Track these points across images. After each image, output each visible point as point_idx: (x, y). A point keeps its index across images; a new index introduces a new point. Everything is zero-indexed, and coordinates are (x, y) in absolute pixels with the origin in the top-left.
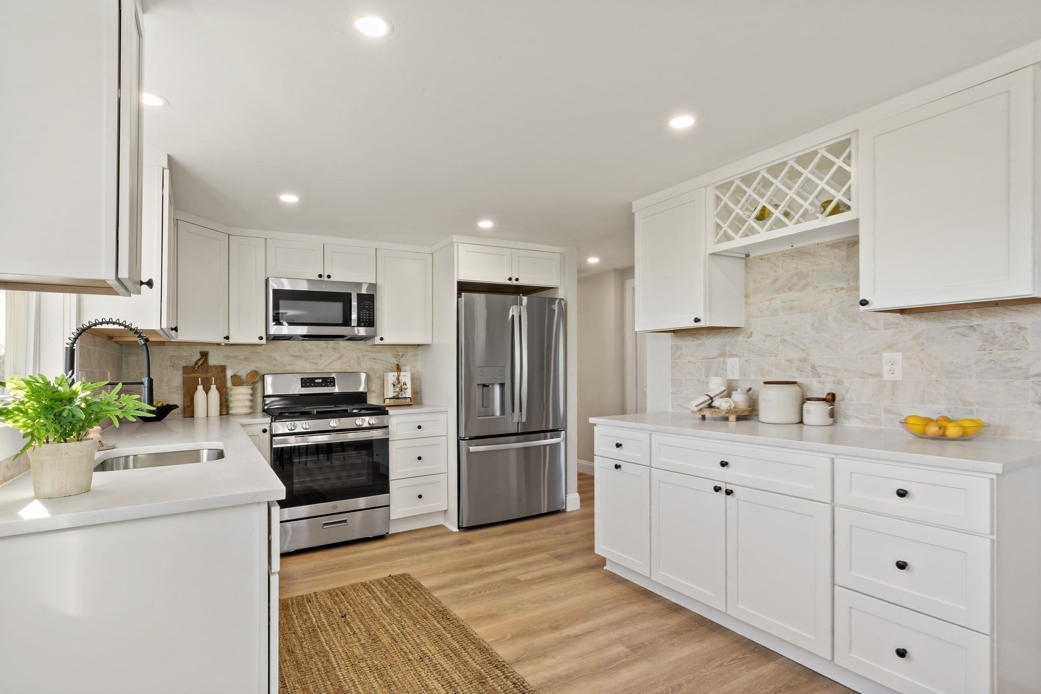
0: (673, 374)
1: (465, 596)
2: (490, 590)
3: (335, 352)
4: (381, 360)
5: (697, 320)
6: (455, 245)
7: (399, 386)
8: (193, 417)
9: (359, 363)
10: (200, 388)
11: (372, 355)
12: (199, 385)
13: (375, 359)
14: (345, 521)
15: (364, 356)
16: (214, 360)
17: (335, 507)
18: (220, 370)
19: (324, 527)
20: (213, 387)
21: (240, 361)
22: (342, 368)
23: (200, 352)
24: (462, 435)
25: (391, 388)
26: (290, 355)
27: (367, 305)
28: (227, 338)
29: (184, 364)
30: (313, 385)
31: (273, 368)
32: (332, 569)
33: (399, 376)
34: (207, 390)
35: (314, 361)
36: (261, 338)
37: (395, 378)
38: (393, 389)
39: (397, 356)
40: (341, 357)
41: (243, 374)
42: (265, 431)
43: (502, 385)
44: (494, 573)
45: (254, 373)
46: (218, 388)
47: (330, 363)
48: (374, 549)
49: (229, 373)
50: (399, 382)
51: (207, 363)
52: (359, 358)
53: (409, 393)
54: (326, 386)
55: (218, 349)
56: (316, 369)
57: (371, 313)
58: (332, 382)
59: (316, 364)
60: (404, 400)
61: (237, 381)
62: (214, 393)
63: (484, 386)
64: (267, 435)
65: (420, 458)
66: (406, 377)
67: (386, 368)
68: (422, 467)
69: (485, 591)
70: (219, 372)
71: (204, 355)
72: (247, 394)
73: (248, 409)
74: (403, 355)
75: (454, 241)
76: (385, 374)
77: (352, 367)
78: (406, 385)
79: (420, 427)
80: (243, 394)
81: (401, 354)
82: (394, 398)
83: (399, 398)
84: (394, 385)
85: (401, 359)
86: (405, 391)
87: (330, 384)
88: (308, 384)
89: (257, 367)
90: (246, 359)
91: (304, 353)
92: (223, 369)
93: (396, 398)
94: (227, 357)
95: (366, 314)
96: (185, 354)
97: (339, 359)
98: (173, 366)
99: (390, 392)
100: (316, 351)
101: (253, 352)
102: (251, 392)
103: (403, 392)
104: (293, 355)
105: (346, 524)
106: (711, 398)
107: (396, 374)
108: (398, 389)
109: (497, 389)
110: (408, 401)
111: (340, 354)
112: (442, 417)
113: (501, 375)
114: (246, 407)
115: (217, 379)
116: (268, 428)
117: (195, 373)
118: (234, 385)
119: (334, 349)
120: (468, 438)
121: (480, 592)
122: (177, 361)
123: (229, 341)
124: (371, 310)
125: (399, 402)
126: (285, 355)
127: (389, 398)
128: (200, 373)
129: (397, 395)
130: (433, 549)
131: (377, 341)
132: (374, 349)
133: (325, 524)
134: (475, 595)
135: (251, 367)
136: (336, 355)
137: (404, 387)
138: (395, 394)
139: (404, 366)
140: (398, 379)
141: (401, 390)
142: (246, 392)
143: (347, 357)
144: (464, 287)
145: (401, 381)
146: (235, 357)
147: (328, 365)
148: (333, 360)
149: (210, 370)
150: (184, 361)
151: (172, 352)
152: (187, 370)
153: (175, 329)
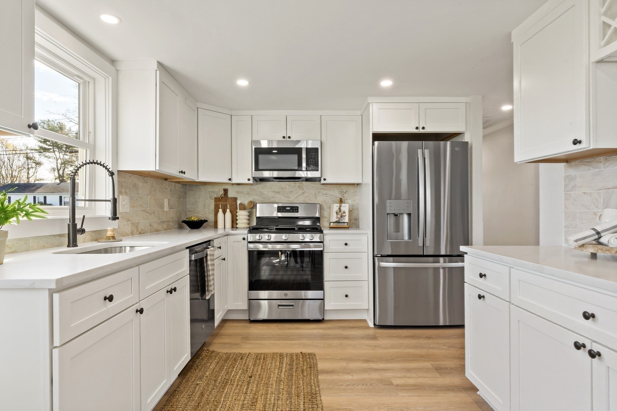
0: (566, 207)
1: (340, 385)
2: (363, 385)
3: (300, 189)
4: (331, 195)
5: (576, 142)
6: (371, 105)
7: (340, 214)
8: (217, 228)
9: (316, 197)
10: (221, 210)
11: (325, 192)
12: (220, 208)
13: (326, 194)
14: (292, 305)
15: (319, 192)
16: (231, 194)
17: (286, 295)
18: (233, 200)
19: (279, 307)
20: (228, 210)
21: (244, 195)
22: (304, 201)
23: (224, 189)
24: (376, 253)
25: (335, 214)
26: (272, 191)
27: (313, 156)
28: (230, 179)
29: (216, 196)
30: (284, 211)
31: (263, 200)
32: (274, 337)
33: (340, 206)
34: (224, 212)
35: (287, 195)
36: (249, 180)
37: (338, 208)
38: (336, 216)
39: (341, 192)
40: (304, 193)
41: (246, 202)
42: (244, 239)
43: (409, 215)
44: (376, 370)
45: (251, 202)
46: (231, 211)
47: (297, 197)
48: (309, 329)
49: (239, 202)
50: (340, 211)
51: (227, 196)
52: (315, 194)
53: (346, 219)
54: (293, 212)
55: (233, 187)
56: (288, 200)
57: (316, 161)
58: (296, 210)
59: (288, 197)
60: (343, 224)
61: (243, 207)
62: (228, 214)
63: (396, 215)
64: (246, 242)
65: (346, 267)
66: (345, 208)
67: (334, 201)
68: (346, 274)
69: (358, 385)
70: (233, 201)
71: (226, 191)
72: (245, 215)
73: (246, 225)
74: (346, 192)
75: (369, 102)
76: (332, 205)
77: (311, 199)
78: (345, 213)
79: (346, 244)
80: (243, 215)
81: (345, 191)
82: (336, 222)
83: (339, 222)
84: (337, 213)
85: (345, 194)
86: (344, 217)
87: (295, 211)
88: (281, 210)
89: (254, 199)
90: (248, 194)
91: (281, 190)
92: (235, 199)
93: (338, 222)
94: (238, 192)
95: (313, 162)
96: (217, 190)
97: (303, 194)
98: (211, 198)
99: (334, 218)
100: (288, 189)
101: (252, 189)
102: (248, 214)
103: (343, 218)
104: (275, 191)
105: (293, 307)
106: (598, 233)
107: (338, 205)
108: (339, 216)
109: (406, 218)
110: (346, 225)
111: (303, 191)
112: (364, 238)
113: (407, 206)
114: (245, 223)
115: (231, 205)
116: (246, 238)
117: (220, 202)
118: (240, 209)
119: (299, 187)
120: (380, 256)
121: (353, 385)
122: (212, 194)
123: (232, 182)
124: (316, 159)
125: (338, 226)
126: (270, 191)
127: (333, 222)
128: (223, 202)
129: (339, 221)
130: (346, 338)
131: (323, 181)
132: (326, 188)
133: (279, 305)
134: (349, 387)
135: (251, 199)
136: (301, 192)
137: (344, 214)
138: (337, 220)
139: (347, 199)
140: (340, 209)
141: (341, 217)
142: (244, 214)
143: (308, 193)
144: (377, 137)
145: (341, 210)
146: (242, 192)
147: (295, 198)
148: (299, 195)
149: (228, 200)
150: (216, 194)
151: (210, 188)
152: (217, 200)
153: (182, 172)
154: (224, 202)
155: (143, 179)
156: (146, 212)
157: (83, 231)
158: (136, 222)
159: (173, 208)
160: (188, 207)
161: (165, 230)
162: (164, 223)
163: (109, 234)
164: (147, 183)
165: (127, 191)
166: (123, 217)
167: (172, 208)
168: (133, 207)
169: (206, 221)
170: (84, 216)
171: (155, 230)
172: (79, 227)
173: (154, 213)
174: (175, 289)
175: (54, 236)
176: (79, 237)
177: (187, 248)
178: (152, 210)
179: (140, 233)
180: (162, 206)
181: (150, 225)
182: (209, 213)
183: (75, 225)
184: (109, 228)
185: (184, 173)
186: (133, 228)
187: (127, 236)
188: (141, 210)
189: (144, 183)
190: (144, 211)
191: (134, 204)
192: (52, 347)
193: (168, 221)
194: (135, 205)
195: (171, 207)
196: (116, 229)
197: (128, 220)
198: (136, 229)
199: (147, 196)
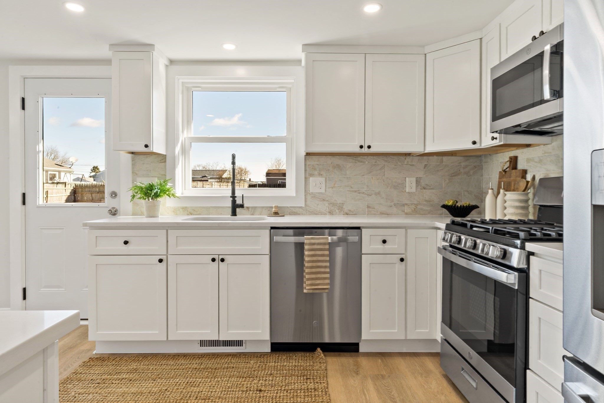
10: (491, 191)
16: (521, 164)
17: (470, 355)
18: (518, 174)
20: (502, 191)
21: (536, 164)
23: (510, 157)
28: (474, 143)
36: (493, 139)
51: (515, 168)
55: (523, 153)
92: (526, 172)
101: (545, 153)
117: (504, 178)
146: (530, 160)
149: (515, 174)
150: (504, 165)
154: (508, 178)
155: (353, 159)
156: (359, 193)
157: (242, 206)
158: (338, 203)
161: (407, 214)
162: (404, 206)
163: (274, 210)
165: (323, 173)
166: (314, 197)
167: (426, 188)
168: (332, 188)
170: (243, 195)
171: (381, 213)
172: (239, 201)
173: (378, 194)
176: (238, 210)
177: (267, 228)
178: (373, 191)
179: (347, 214)
180: (400, 186)
181: (368, 207)
183: (235, 201)
185: (369, 147)
186: (333, 208)
187: (322, 214)
188: (348, 191)
189: (356, 163)
190: (355, 191)
191: (335, 184)
193: (416, 205)
194: (336, 186)
195: (422, 187)
196: (304, 207)
197: (324, 200)
198: (338, 209)
199: (363, 176)
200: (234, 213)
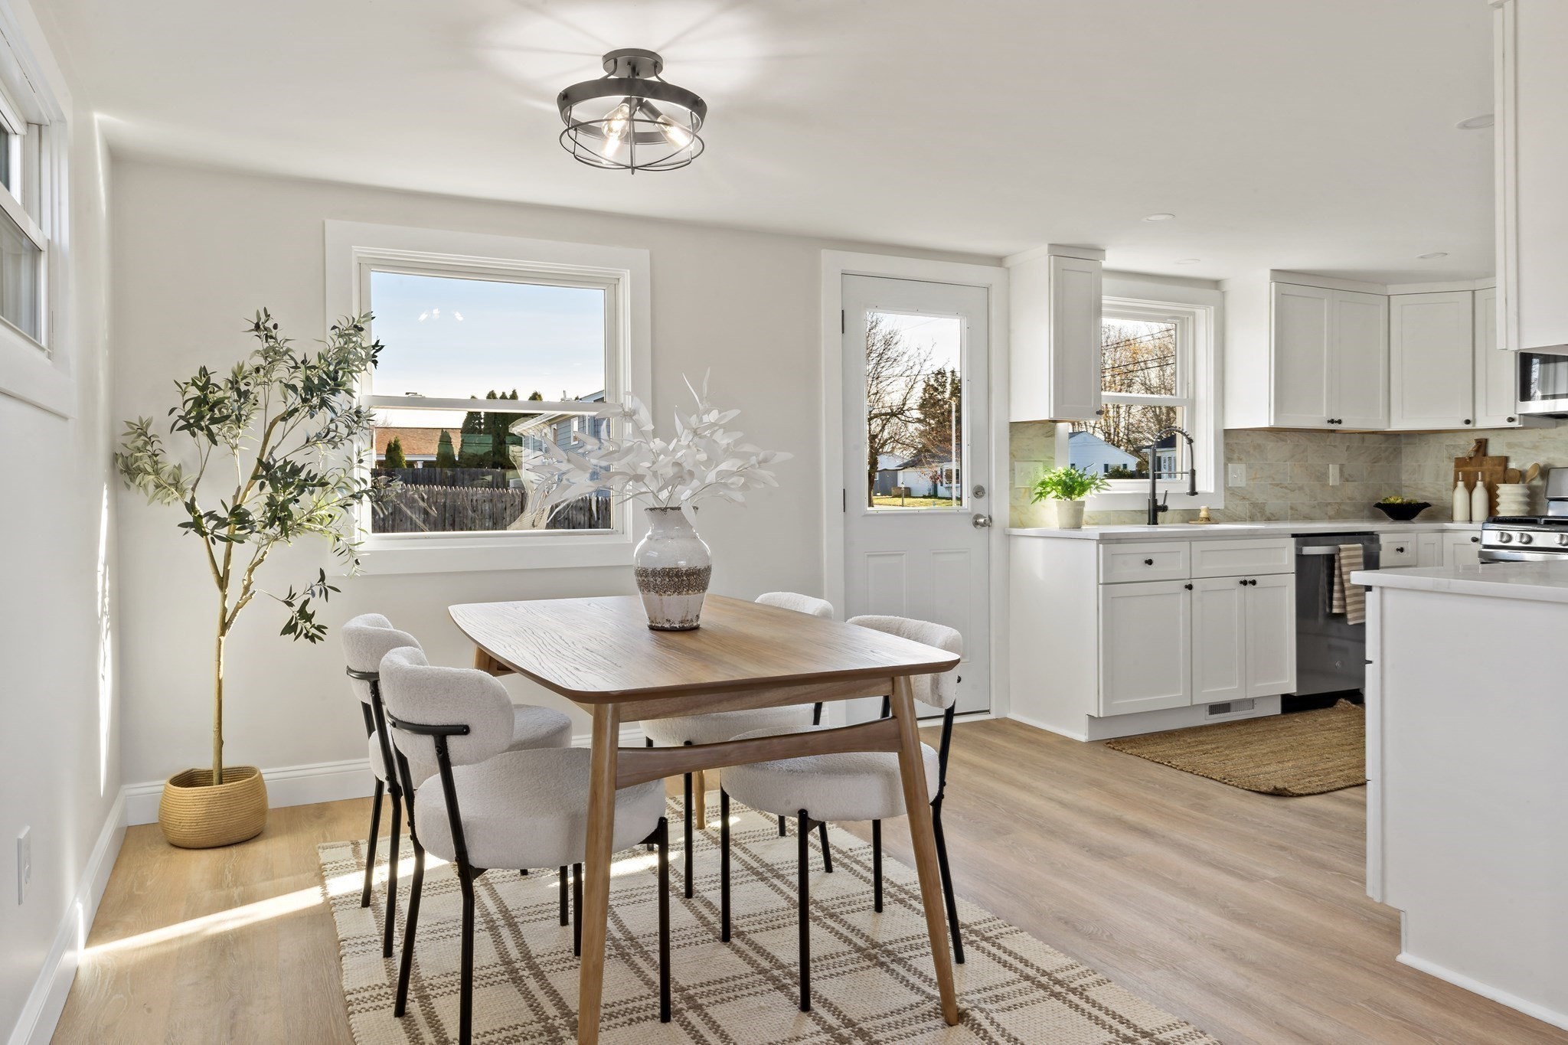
8: (1451, 518)
10: (1460, 484)
12: (1462, 480)
16: (1495, 450)
18: (1499, 461)
20: (1479, 484)
21: (1526, 450)
23: (1476, 440)
28: (1468, 422)
29: (1461, 456)
34: (1470, 488)
36: (1511, 420)
41: (1531, 466)
42: (1475, 540)
45: (1537, 466)
46: (1485, 488)
49: (1512, 465)
51: (1485, 454)
55: (1499, 435)
61: (1517, 477)
62: (1480, 494)
64: (1479, 545)
70: (1495, 465)
71: (1482, 445)
72: (1519, 494)
80: (1511, 494)
89: (1548, 459)
90: (1535, 447)
92: (1506, 460)
96: (1462, 443)
98: (1449, 458)
101: (1544, 438)
102: (1525, 491)
115: (1492, 474)
116: (1479, 537)
117: (1467, 467)
118: (1510, 482)
122: (1452, 452)
123: (1474, 425)
135: (1542, 460)
142: (1516, 492)
146: (1520, 445)
149: (1485, 463)
150: (1459, 451)
151: (1448, 441)
152: (1460, 463)
153: (1332, 421)
154: (1474, 466)
156: (1282, 487)
157: (1164, 509)
158: (1260, 502)
159: (1355, 481)
160: (1403, 478)
162: (1327, 506)
163: (1203, 514)
164: (1283, 440)
165: (1242, 456)
166: (1234, 493)
167: (1350, 479)
168: (1254, 479)
169: (1426, 505)
170: (1167, 491)
171: (1304, 517)
172: (1160, 503)
173: (1301, 488)
174: (1254, 583)
175: (1135, 511)
176: (1160, 514)
177: (1294, 536)
178: (1296, 484)
180: (1322, 477)
182: (1446, 490)
183: (1155, 501)
184: (1203, 507)
185: (1340, 422)
186: (1254, 511)
188: (1271, 484)
189: (1277, 442)
190: (1277, 485)
191: (1256, 474)
192: (1099, 584)
193: (1340, 504)
194: (1258, 476)
195: (1345, 478)
196: (1221, 510)
197: (1244, 498)
198: (1259, 512)
199: (1285, 461)
200: (1153, 521)
